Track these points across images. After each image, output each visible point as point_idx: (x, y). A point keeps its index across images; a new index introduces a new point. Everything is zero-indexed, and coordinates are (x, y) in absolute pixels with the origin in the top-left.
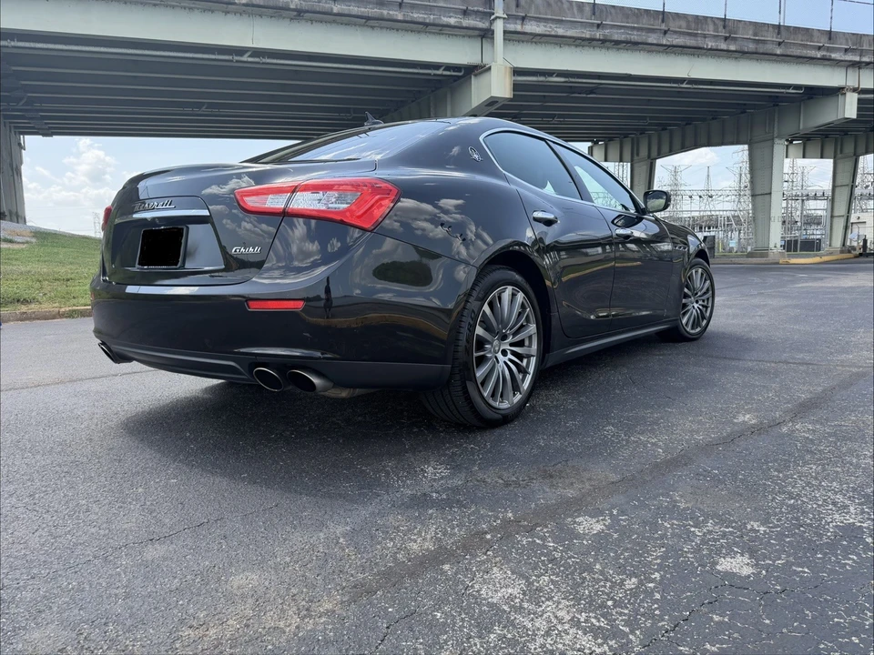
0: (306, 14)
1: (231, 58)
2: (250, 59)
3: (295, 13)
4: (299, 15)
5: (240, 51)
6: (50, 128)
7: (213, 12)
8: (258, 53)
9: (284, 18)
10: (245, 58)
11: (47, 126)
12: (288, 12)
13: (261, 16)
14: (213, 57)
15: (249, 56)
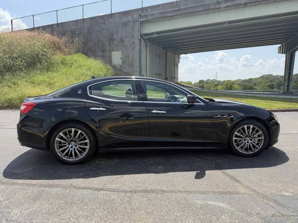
0: (248, 4)
1: (220, 26)
2: (227, 25)
3: (244, 5)
4: (246, 5)
5: (223, 23)
6: (185, 52)
7: (215, 12)
8: (230, 22)
9: (240, 8)
10: (225, 25)
11: (184, 52)
12: (241, 5)
13: (231, 9)
14: (214, 27)
15: (227, 24)
